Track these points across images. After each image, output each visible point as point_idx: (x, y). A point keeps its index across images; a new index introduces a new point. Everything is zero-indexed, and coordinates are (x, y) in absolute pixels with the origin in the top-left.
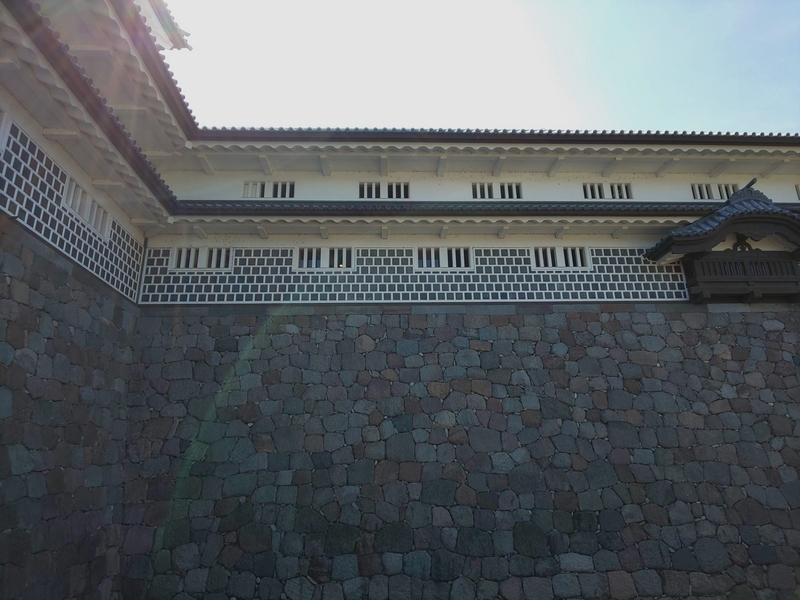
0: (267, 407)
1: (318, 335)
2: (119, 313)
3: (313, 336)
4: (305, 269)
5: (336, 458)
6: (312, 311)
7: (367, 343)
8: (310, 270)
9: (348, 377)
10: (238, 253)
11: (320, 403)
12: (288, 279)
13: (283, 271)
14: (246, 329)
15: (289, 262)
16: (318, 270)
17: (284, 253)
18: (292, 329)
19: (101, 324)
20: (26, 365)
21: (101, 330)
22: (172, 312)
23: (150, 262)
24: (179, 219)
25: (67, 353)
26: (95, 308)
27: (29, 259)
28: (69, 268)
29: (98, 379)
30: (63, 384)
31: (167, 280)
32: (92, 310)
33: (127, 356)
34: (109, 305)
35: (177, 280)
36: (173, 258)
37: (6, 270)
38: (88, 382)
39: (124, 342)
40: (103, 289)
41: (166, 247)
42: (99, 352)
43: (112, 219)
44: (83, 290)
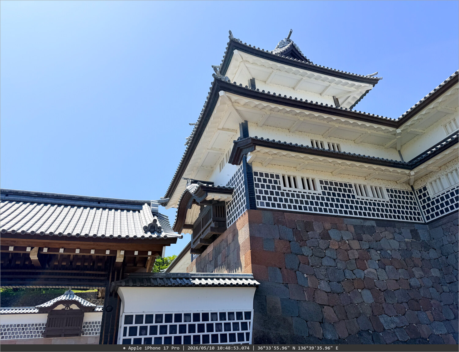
19: (406, 243)
20: (371, 276)
21: (407, 246)
22: (444, 220)
23: (420, 197)
24: (416, 170)
25: (391, 264)
26: (397, 236)
27: (353, 229)
28: (374, 223)
29: (418, 273)
30: (396, 280)
31: (433, 203)
32: (396, 237)
33: (433, 254)
34: (406, 231)
35: (438, 201)
36: (429, 190)
37: (345, 238)
38: (412, 275)
39: (427, 247)
40: (397, 224)
41: (423, 185)
42: (411, 258)
43: (385, 188)
44: (386, 230)
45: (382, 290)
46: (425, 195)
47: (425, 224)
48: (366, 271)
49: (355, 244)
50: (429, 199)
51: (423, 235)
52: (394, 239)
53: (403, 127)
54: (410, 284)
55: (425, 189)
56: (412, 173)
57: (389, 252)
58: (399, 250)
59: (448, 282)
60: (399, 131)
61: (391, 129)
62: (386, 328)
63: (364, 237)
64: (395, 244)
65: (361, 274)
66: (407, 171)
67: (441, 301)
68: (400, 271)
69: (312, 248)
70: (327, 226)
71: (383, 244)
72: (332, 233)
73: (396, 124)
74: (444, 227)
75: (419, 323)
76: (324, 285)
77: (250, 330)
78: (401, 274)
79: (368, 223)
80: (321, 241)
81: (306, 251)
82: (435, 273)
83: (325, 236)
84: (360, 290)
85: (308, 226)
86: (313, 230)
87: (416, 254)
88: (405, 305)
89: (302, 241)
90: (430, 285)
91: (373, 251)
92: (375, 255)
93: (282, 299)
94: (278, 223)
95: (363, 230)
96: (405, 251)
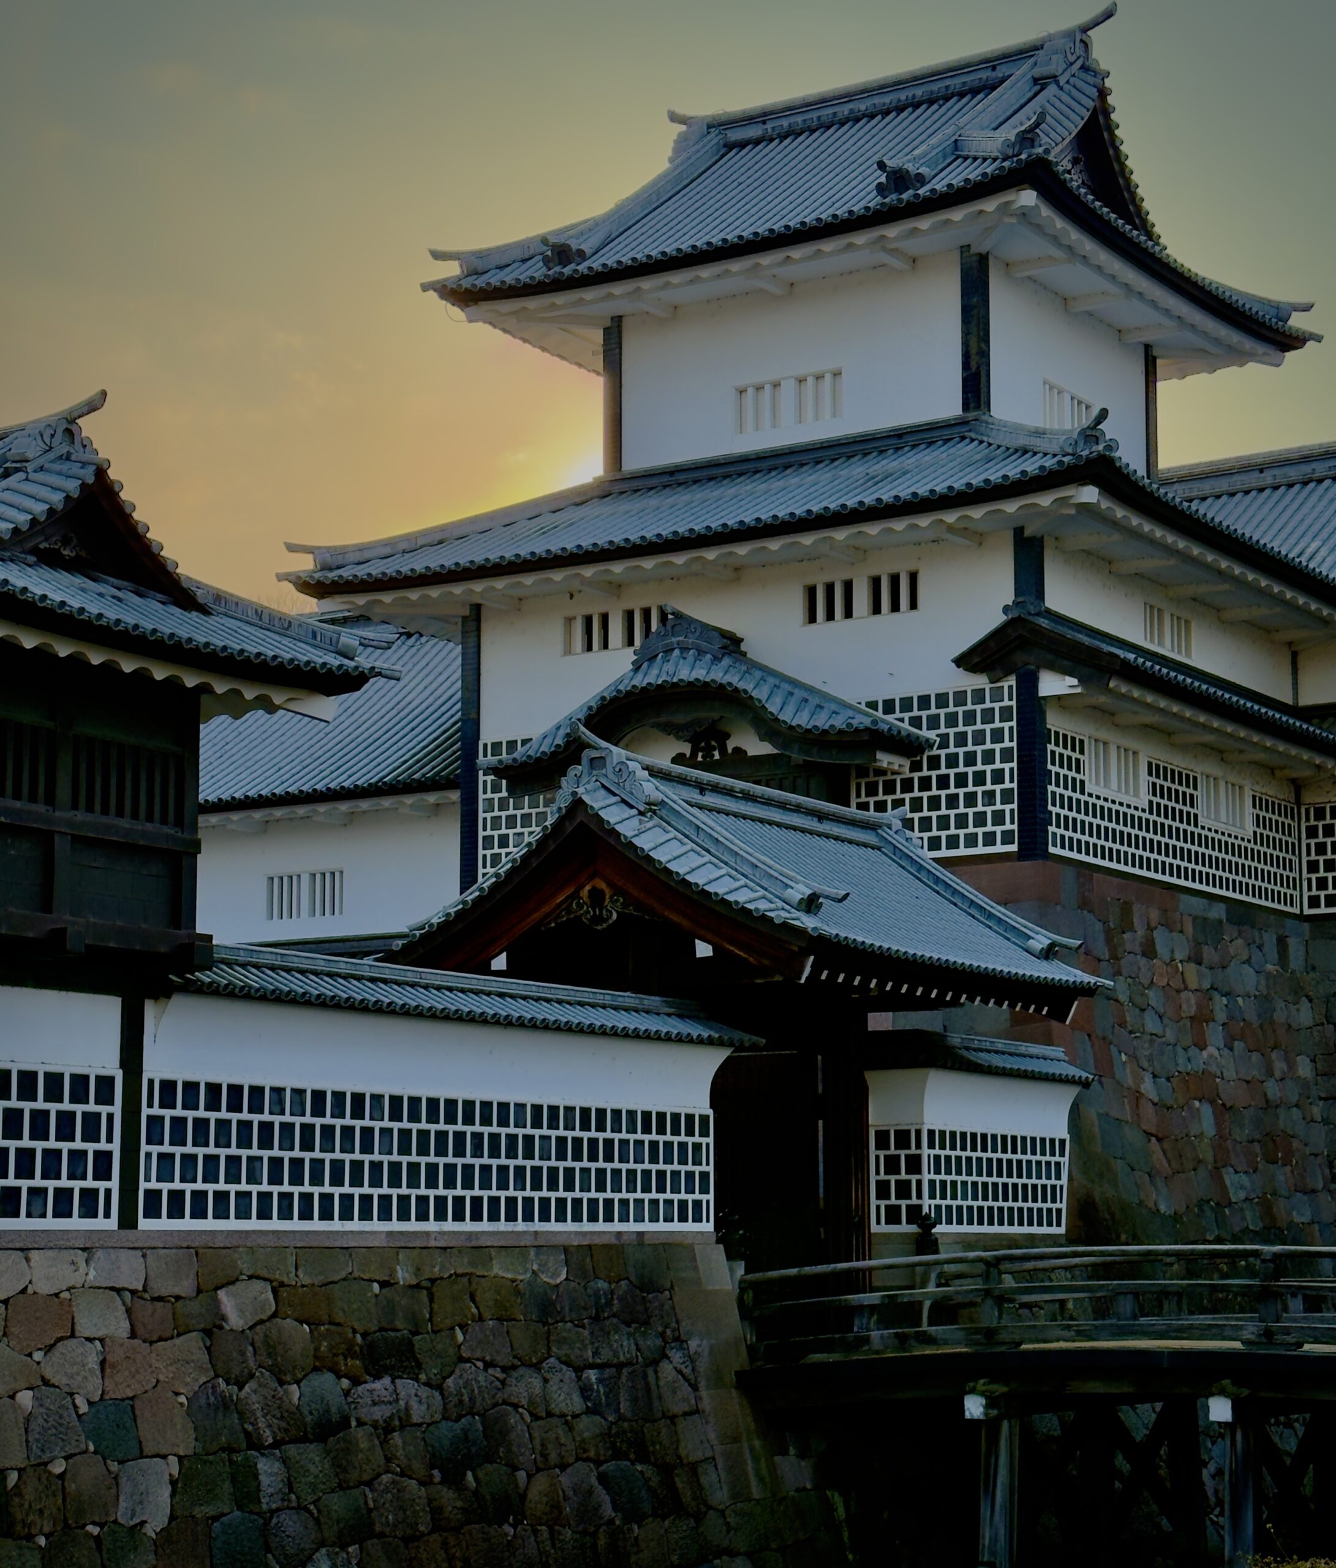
2: (1282, 945)
19: (1268, 975)
20: (1213, 1069)
21: (1268, 987)
23: (1311, 831)
25: (1242, 1038)
26: (1257, 956)
27: (1189, 929)
28: (1224, 912)
29: (1280, 1066)
30: (1248, 1082)
32: (1253, 960)
34: (1270, 939)
37: (1178, 956)
38: (1270, 1073)
39: (1297, 991)
40: (1259, 919)
42: (1272, 1022)
43: (1251, 793)
44: (1240, 935)
45: (1228, 1105)
47: (1301, 918)
48: (1205, 1054)
49: (1191, 975)
51: (1295, 953)
52: (1248, 961)
54: (1265, 1095)
55: (1334, 811)
57: (1240, 1000)
58: (1255, 996)
59: (1323, 1095)
62: (1234, 1200)
63: (1209, 953)
64: (1250, 979)
65: (1198, 1060)
67: (1306, 1145)
68: (1254, 1057)
69: (1129, 980)
70: (1154, 915)
71: (1233, 975)
72: (1158, 939)
75: (1274, 1193)
76: (1148, 1087)
78: (1255, 1065)
79: (1213, 911)
80: (1142, 962)
81: (1122, 988)
82: (1303, 1067)
83: (1148, 950)
84: (1197, 1104)
85: (1125, 916)
86: (1132, 929)
87: (1280, 1013)
88: (1257, 1147)
89: (1116, 959)
90: (1294, 1100)
91: (1216, 996)
92: (1219, 1007)
93: (1099, 1114)
94: (1084, 904)
95: (1208, 930)
96: (1264, 1000)
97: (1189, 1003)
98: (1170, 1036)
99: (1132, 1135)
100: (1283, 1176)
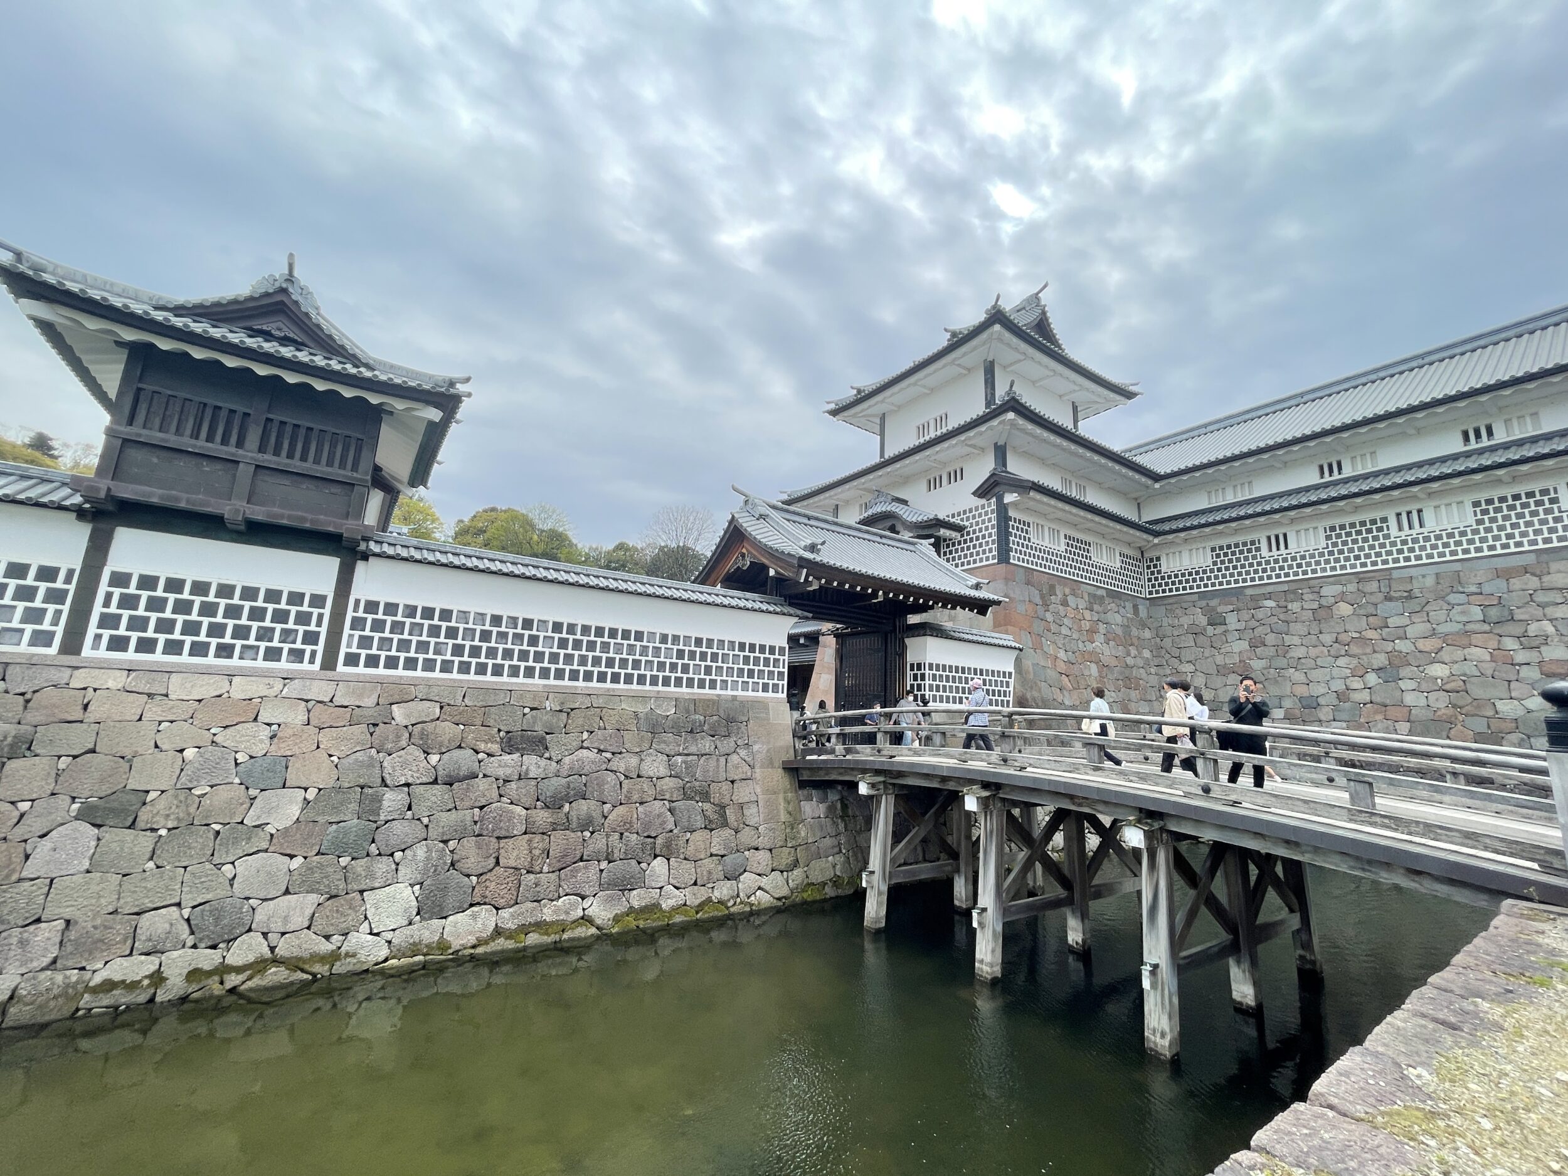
0: (1256, 664)
1: (1295, 606)
2: (1135, 608)
3: (1290, 607)
4: (1275, 552)
5: (1321, 701)
6: (1285, 587)
7: (1344, 609)
8: (1279, 553)
9: (1327, 638)
10: (1213, 549)
11: (1303, 661)
12: (1259, 564)
13: (1254, 557)
14: (1231, 608)
15: (1258, 549)
16: (1288, 551)
17: (1253, 543)
18: (1271, 603)
19: (1128, 619)
20: (1099, 651)
21: (1128, 622)
22: (1171, 601)
23: (1149, 567)
24: (1161, 538)
25: (1114, 640)
26: (1122, 610)
27: (1086, 597)
28: (1104, 593)
29: (1133, 652)
30: (1117, 657)
31: (1163, 578)
32: (1121, 612)
33: (1147, 634)
34: (1129, 605)
35: (1169, 577)
36: (1163, 561)
37: (1081, 607)
38: (1129, 654)
39: (1143, 625)
40: (1123, 597)
41: (1157, 554)
42: (1130, 635)
43: (1119, 551)
44: (1114, 602)
45: (1106, 665)
46: (1155, 566)
47: (1146, 599)
48: (1094, 645)
49: (1087, 615)
50: (1159, 572)
51: (1143, 612)
52: (1118, 612)
53: (1163, 483)
54: (1126, 663)
55: (1158, 559)
56: (1156, 541)
57: (1113, 626)
58: (1122, 625)
60: (1157, 486)
61: (1150, 482)
63: (1096, 607)
64: (1118, 619)
65: (1090, 647)
66: (1151, 538)
68: (1120, 648)
69: (1054, 614)
70: (1067, 591)
71: (1110, 617)
72: (1070, 599)
73: (1156, 477)
74: (1169, 607)
76: (1062, 654)
77: (1011, 689)
78: (1121, 651)
79: (1100, 592)
80: (1061, 607)
81: (1049, 617)
82: (1146, 654)
83: (1065, 603)
84: (1089, 663)
85: (1052, 590)
86: (1056, 595)
87: (1135, 632)
88: (1120, 682)
89: (1046, 605)
91: (1101, 623)
92: (1102, 628)
93: (1033, 665)
94: (1028, 583)
95: (1094, 599)
96: (1126, 628)
97: (1086, 625)
98: (1074, 636)
99: (1051, 674)
100: (1134, 694)
